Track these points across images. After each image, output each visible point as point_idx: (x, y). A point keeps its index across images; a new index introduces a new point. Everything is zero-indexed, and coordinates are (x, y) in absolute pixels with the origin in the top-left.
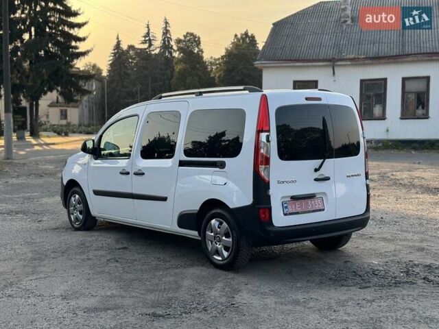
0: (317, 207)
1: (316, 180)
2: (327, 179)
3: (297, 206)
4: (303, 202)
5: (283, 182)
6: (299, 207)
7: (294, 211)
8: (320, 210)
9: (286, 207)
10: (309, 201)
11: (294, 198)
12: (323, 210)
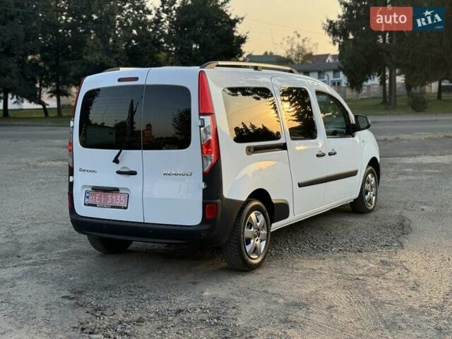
0: (117, 204)
1: (119, 172)
2: (134, 173)
3: (97, 198)
4: (103, 195)
5: (84, 171)
6: (98, 200)
7: (93, 202)
8: (120, 207)
9: (88, 197)
10: (110, 195)
11: (96, 189)
12: (126, 208)
